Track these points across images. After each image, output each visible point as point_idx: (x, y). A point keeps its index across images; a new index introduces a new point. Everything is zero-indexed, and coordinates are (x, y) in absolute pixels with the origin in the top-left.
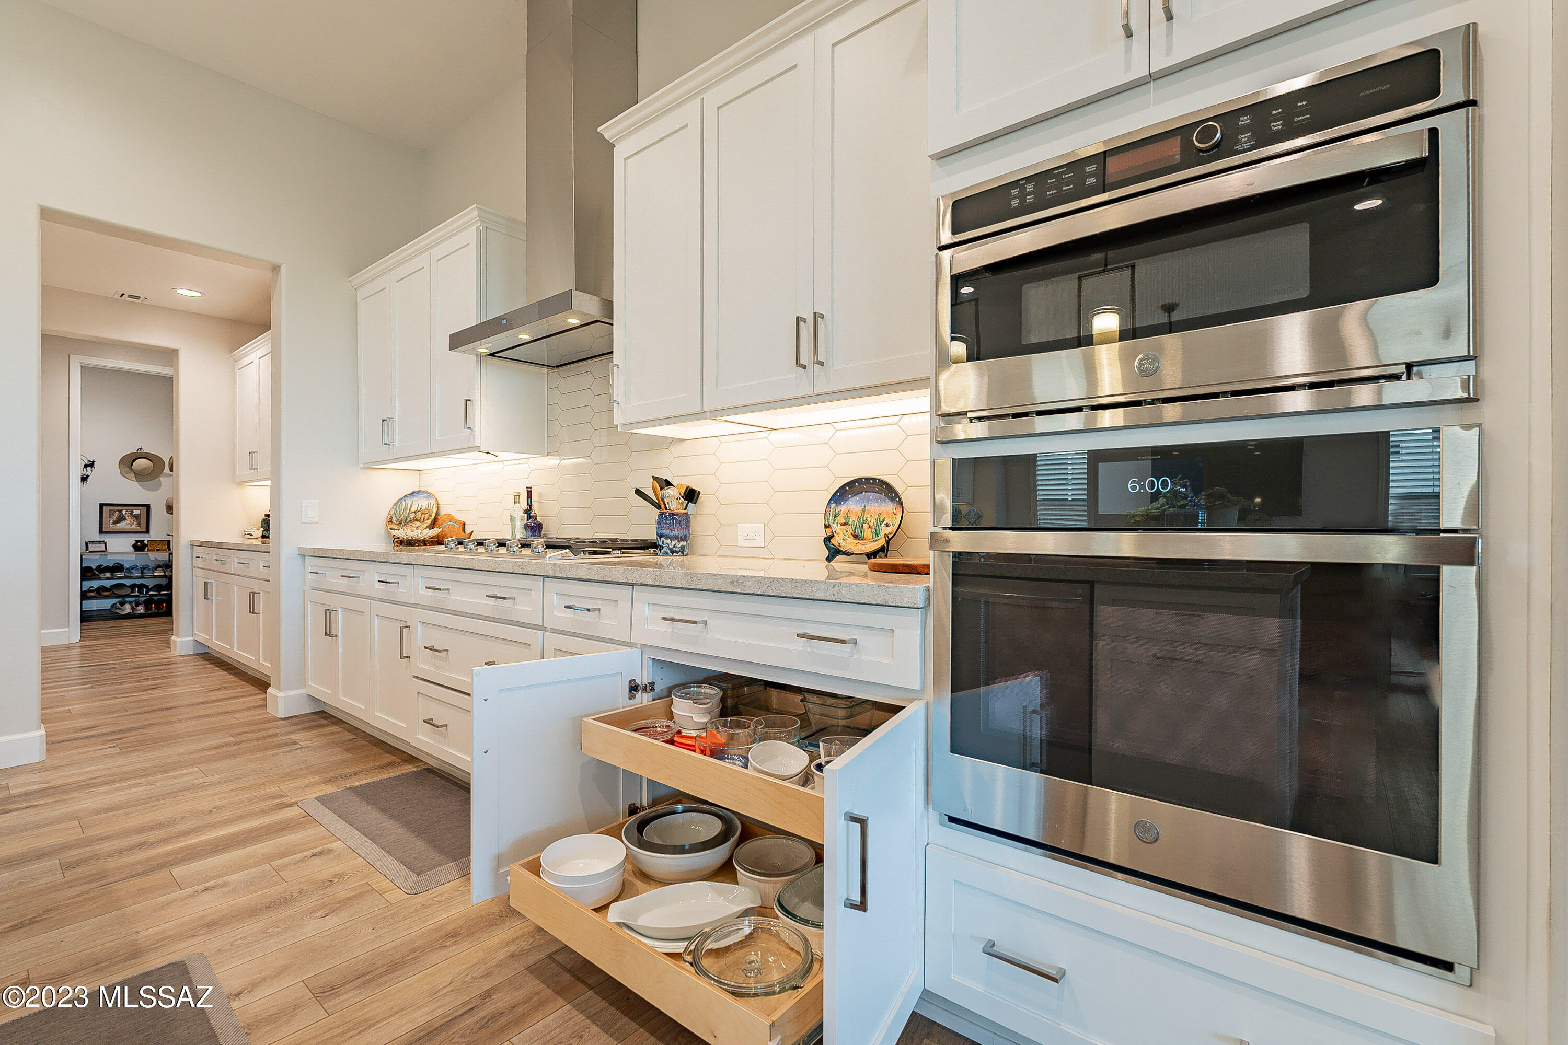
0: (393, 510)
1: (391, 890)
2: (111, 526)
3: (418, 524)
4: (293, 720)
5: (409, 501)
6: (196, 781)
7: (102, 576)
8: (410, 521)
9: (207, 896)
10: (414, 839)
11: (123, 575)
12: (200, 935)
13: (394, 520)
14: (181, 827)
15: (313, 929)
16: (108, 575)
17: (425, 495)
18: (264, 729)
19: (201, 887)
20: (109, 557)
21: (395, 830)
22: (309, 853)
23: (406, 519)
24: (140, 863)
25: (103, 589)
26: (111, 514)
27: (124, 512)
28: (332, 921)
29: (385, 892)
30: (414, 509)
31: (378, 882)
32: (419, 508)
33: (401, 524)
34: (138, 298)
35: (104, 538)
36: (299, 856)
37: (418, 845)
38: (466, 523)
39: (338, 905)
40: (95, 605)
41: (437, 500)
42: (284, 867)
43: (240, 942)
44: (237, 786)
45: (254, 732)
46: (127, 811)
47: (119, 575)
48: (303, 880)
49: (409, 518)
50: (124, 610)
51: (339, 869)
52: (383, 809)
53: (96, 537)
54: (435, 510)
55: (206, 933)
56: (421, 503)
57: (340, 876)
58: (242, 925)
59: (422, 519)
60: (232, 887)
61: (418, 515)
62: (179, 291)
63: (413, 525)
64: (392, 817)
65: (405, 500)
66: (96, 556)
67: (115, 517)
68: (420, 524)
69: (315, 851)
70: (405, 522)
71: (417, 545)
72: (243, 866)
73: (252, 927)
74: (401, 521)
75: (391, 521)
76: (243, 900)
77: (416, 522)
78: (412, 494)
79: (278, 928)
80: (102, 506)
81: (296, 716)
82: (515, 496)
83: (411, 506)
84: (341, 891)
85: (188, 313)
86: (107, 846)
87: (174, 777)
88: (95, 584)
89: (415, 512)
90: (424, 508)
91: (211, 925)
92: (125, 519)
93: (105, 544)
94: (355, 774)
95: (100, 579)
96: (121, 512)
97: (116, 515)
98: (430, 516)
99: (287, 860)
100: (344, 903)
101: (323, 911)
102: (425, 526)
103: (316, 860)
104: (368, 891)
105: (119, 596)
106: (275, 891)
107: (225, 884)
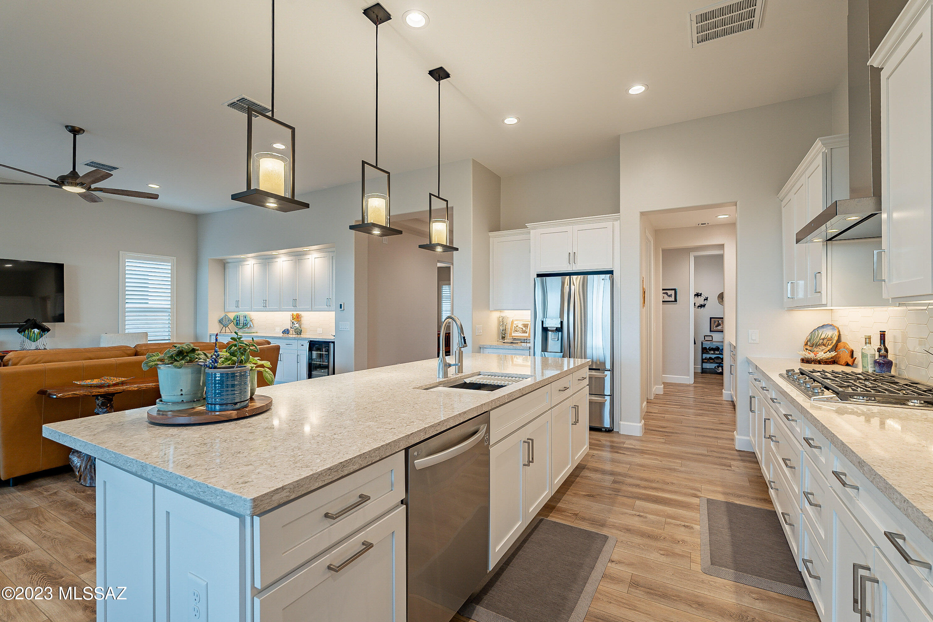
0: (809, 337)
1: (697, 563)
2: (715, 328)
3: (824, 347)
4: (741, 453)
5: (820, 332)
6: (676, 467)
7: (710, 352)
8: (819, 345)
9: (637, 518)
10: (729, 546)
11: (719, 353)
12: (622, 532)
13: (809, 343)
14: (654, 485)
15: (654, 557)
16: (712, 352)
17: (832, 327)
18: (724, 453)
19: (638, 513)
20: (714, 343)
21: (725, 536)
22: (683, 523)
23: (817, 343)
24: (631, 492)
25: (710, 358)
26: (715, 322)
27: (720, 322)
28: (663, 559)
29: (694, 562)
30: (822, 337)
31: (695, 556)
32: (826, 336)
33: (813, 346)
34: (705, 224)
35: (712, 334)
36: (679, 522)
37: (728, 549)
38: (854, 351)
39: (671, 554)
40: (707, 366)
41: (839, 332)
42: (670, 523)
43: (630, 543)
44: (687, 477)
45: (718, 452)
46: (645, 469)
47: (717, 352)
48: (670, 534)
49: (819, 343)
50: (719, 370)
51: (687, 538)
52: (730, 521)
53: (709, 333)
54: (836, 338)
55: (624, 532)
56: (828, 333)
57: (684, 541)
58: (636, 537)
59: (827, 344)
60: (647, 520)
61: (825, 341)
62: (718, 217)
63: (821, 348)
64: (731, 528)
65: (818, 331)
66: (709, 343)
67: (716, 324)
68: (825, 347)
69: (686, 524)
70: (816, 345)
71: (813, 363)
72: (656, 513)
73: (638, 540)
74: (814, 344)
75: (807, 344)
76: (644, 527)
77: (823, 346)
78: (823, 326)
79: (644, 547)
80: (711, 318)
81: (744, 451)
82: (865, 338)
83: (821, 335)
84: (678, 549)
85: (725, 225)
86: (629, 480)
87: (671, 462)
88: (708, 356)
89: (823, 339)
90: (829, 336)
91: (628, 530)
92: (720, 325)
93: (712, 337)
94: (740, 496)
95: (709, 354)
96: (718, 321)
97: (717, 323)
98: (832, 343)
99: (673, 521)
100: (674, 555)
101: (664, 552)
102: (827, 349)
103: (683, 529)
104: (687, 557)
105: (717, 363)
106: (657, 531)
107: (646, 517)
